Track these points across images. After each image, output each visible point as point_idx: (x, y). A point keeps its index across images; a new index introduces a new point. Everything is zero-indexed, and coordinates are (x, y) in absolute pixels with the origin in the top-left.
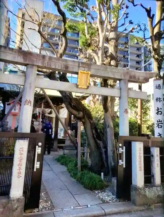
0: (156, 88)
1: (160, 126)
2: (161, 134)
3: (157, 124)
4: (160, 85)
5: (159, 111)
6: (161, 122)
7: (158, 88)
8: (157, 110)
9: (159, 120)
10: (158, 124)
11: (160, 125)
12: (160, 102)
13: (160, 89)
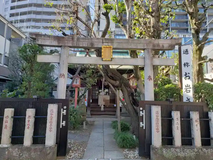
0: (184, 53)
1: (188, 91)
2: (190, 99)
3: (185, 89)
4: (187, 49)
5: (187, 75)
6: (189, 86)
7: (186, 53)
8: (185, 75)
9: (187, 85)
10: (187, 89)
11: (188, 89)
12: (188, 66)
13: (187, 54)
